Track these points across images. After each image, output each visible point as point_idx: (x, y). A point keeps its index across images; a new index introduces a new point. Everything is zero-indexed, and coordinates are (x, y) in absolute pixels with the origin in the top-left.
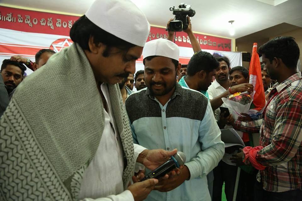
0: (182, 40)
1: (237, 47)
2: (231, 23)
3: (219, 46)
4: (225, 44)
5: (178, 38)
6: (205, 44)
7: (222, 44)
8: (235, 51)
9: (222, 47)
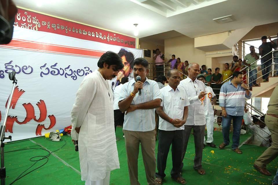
0: (95, 35)
1: (140, 45)
2: (135, 26)
3: (126, 43)
4: (131, 42)
5: (92, 33)
6: (114, 40)
7: (128, 42)
8: (138, 48)
9: (129, 44)
